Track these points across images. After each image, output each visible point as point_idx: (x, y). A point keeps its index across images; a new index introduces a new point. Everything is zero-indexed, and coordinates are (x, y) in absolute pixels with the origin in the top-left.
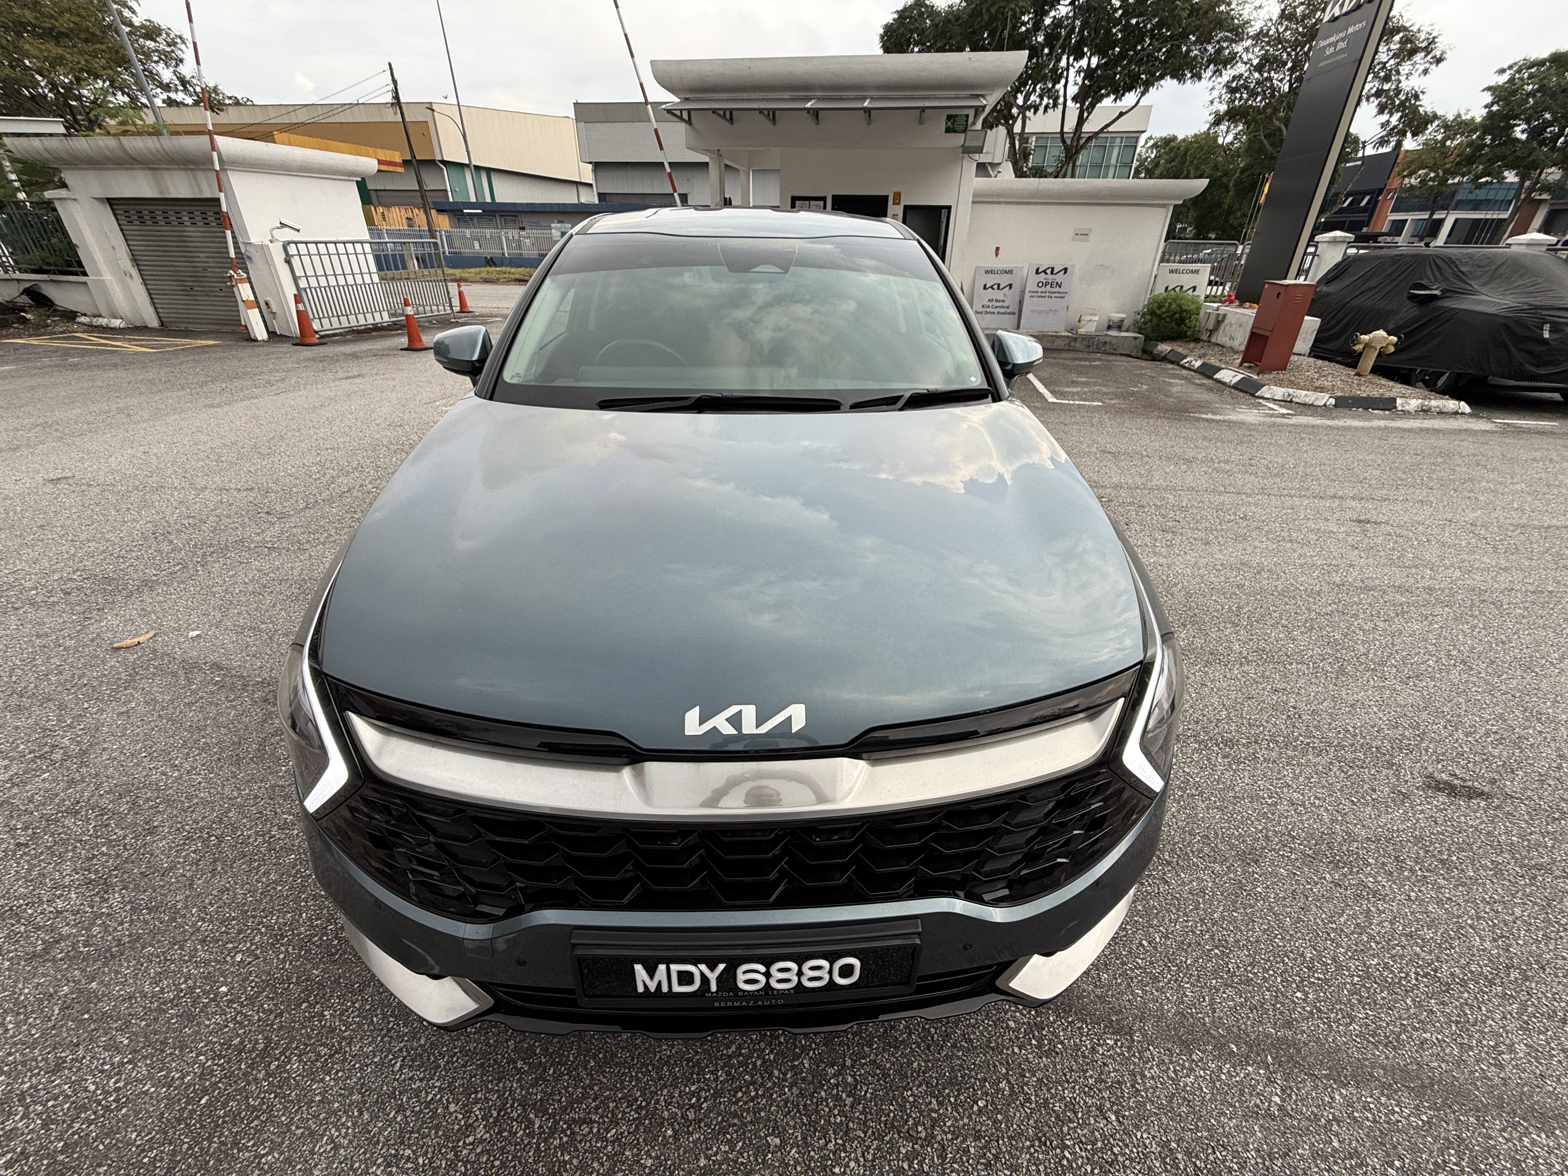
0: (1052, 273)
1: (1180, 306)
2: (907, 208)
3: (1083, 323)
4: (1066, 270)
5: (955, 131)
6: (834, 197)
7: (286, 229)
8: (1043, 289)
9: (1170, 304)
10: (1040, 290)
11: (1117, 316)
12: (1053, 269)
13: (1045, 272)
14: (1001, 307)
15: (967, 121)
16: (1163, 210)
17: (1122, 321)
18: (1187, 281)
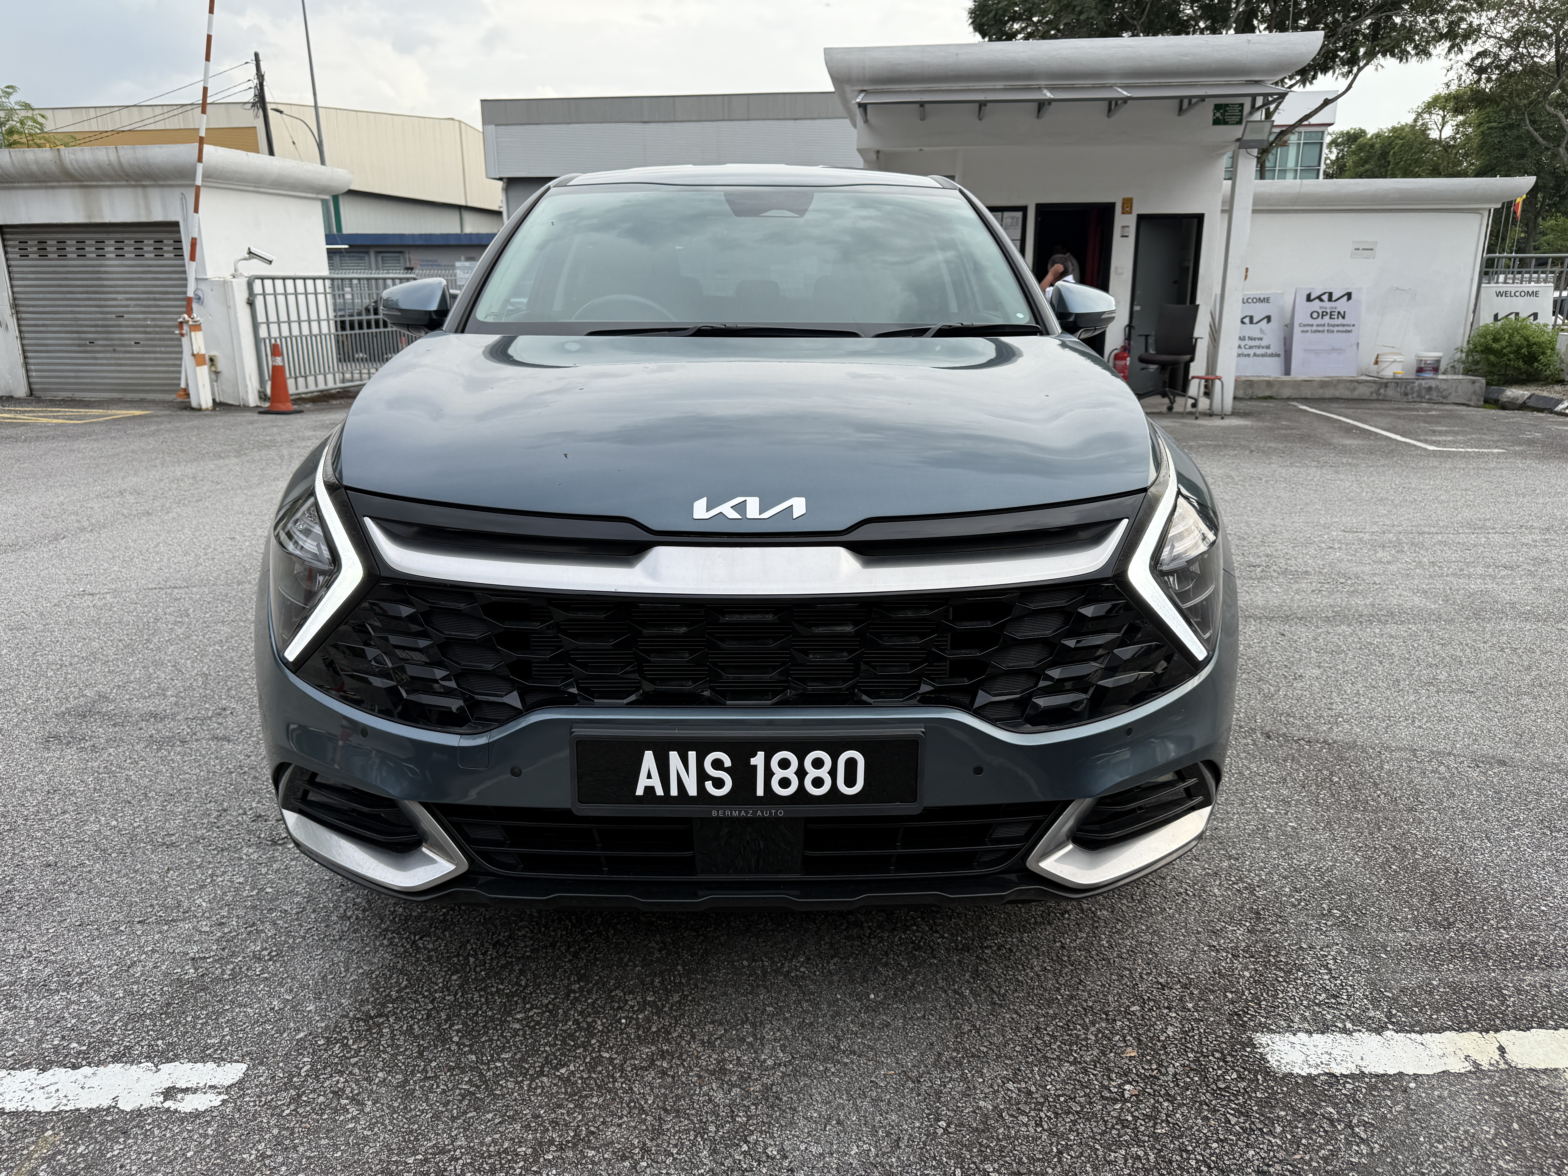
0: (1330, 299)
1: (1526, 339)
2: (1141, 218)
3: (1383, 365)
4: (1349, 295)
5: (1226, 123)
6: (1040, 207)
7: (255, 261)
8: (1319, 321)
9: (1511, 336)
10: (1315, 322)
11: (1431, 355)
12: (1330, 294)
13: (1319, 298)
14: (1259, 347)
15: (1242, 111)
16: (1477, 217)
17: (1438, 361)
18: (1523, 307)
